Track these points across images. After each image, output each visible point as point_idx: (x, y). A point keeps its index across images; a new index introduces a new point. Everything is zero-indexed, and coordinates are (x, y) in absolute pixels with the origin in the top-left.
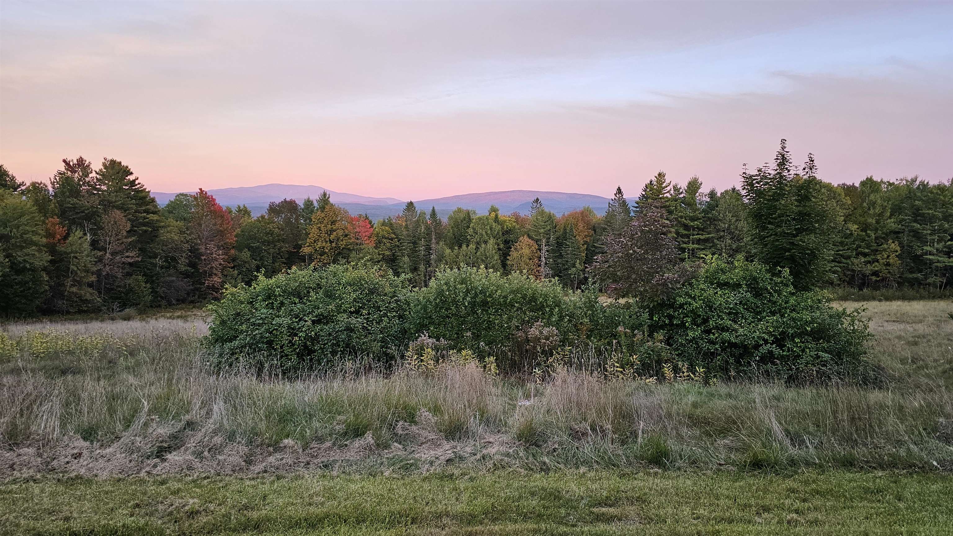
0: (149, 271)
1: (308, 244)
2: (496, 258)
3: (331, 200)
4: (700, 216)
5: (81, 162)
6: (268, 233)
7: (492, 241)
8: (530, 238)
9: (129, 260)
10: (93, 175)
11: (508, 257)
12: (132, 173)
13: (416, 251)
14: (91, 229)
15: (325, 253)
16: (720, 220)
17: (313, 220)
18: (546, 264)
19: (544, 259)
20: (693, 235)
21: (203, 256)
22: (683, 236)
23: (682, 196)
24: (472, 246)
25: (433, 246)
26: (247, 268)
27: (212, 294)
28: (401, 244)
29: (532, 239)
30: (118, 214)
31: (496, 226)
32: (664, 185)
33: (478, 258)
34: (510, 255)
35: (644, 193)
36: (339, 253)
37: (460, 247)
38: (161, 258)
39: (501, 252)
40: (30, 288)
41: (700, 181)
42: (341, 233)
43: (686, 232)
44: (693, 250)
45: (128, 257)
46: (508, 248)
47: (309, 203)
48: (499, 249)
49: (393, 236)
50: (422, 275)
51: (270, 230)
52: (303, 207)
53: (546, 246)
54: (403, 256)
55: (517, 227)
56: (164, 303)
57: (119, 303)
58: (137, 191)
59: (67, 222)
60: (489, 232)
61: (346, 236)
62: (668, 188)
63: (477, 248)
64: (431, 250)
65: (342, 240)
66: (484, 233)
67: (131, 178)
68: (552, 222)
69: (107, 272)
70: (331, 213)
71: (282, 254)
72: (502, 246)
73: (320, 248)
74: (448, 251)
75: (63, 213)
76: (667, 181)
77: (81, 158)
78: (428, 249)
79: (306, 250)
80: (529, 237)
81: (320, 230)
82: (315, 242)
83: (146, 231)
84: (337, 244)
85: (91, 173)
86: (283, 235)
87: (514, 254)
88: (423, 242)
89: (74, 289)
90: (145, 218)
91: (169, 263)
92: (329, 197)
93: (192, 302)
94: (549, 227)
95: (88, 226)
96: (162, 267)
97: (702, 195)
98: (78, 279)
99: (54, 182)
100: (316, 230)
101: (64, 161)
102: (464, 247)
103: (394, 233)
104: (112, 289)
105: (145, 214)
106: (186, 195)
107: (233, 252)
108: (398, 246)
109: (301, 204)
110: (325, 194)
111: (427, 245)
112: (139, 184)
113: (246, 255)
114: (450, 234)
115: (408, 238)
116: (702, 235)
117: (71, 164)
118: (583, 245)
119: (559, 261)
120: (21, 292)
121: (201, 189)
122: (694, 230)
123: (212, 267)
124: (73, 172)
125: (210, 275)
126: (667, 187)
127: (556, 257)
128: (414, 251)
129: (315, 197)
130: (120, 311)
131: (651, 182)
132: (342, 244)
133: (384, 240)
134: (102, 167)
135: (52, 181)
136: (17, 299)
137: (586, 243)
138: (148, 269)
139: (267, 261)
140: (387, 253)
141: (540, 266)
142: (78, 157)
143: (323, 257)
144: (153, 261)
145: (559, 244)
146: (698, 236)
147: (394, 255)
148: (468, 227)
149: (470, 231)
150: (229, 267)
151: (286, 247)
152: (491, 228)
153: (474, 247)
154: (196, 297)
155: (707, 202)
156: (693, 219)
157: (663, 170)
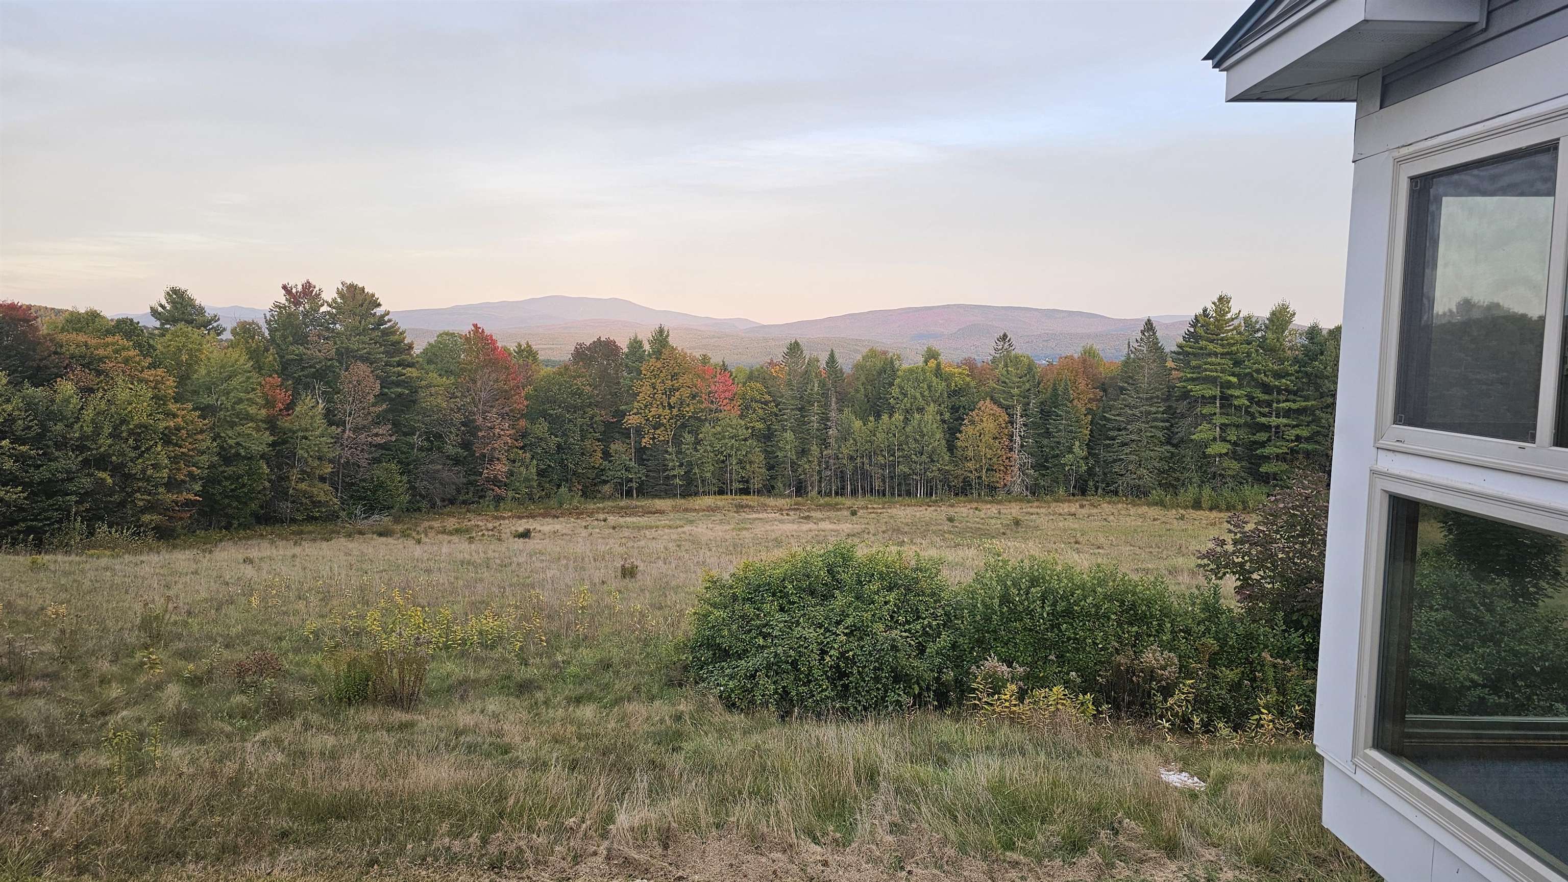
0: (404, 456)
1: (635, 410)
2: (938, 436)
3: (672, 341)
4: (1291, 370)
5: (308, 287)
6: (575, 394)
7: (932, 408)
8: (995, 403)
9: (379, 440)
10: (325, 308)
11: (958, 435)
12: (379, 305)
13: (804, 423)
14: (323, 393)
15: (663, 425)
16: (1327, 377)
17: (644, 372)
18: (1022, 446)
19: (1018, 439)
20: (1278, 402)
21: (481, 431)
22: (1259, 403)
23: (1259, 335)
24: (898, 417)
25: (833, 414)
26: (543, 449)
27: (493, 490)
28: (780, 411)
29: (1000, 405)
30: (361, 369)
31: (937, 384)
32: (1229, 316)
33: (907, 437)
34: (961, 432)
35: (1192, 330)
36: (684, 426)
37: (878, 416)
38: (420, 436)
39: (946, 426)
40: (244, 485)
41: (1291, 310)
42: (687, 393)
43: (1266, 397)
44: (1277, 427)
45: (377, 435)
46: (956, 420)
47: (636, 345)
48: (944, 421)
49: (768, 397)
50: (816, 463)
51: (578, 389)
52: (626, 350)
53: (1022, 416)
54: (785, 430)
55: (973, 384)
56: (424, 504)
57: (364, 505)
58: (386, 333)
59: (290, 382)
60: (926, 393)
61: (694, 397)
62: (1236, 322)
63: (906, 420)
64: (828, 420)
65: (688, 405)
66: (918, 395)
67: (379, 311)
68: (1034, 376)
69: (348, 459)
70: (672, 362)
71: (595, 426)
72: (947, 416)
73: (653, 416)
74: (858, 424)
75: (285, 369)
76: (1234, 311)
77: (308, 282)
78: (824, 419)
79: (632, 420)
80: (994, 401)
81: (654, 388)
82: (646, 406)
83: (400, 395)
84: (679, 410)
85: (322, 305)
86: (597, 395)
87: (968, 430)
88: (815, 408)
89: (303, 486)
90: (399, 374)
91: (431, 442)
92: (667, 336)
93: (464, 502)
94: (1027, 386)
95: (320, 387)
96: (421, 449)
97: (1293, 333)
98: (309, 470)
99: (271, 321)
100: (648, 387)
101: (284, 287)
102: (885, 417)
103: (769, 393)
104: (353, 484)
105: (400, 368)
106: (452, 335)
107: (523, 423)
108: (776, 415)
109: (623, 345)
110: (661, 331)
111: (823, 413)
112: (390, 321)
113: (541, 428)
114: (861, 396)
115: (792, 402)
116: (1294, 401)
117: (294, 291)
118: (1085, 415)
119: (1045, 442)
120: (232, 490)
121: (475, 326)
122: (1278, 393)
123: (494, 449)
124: (297, 303)
125: (491, 461)
126: (1233, 319)
127: (1039, 435)
128: (802, 422)
129: (646, 336)
130: (366, 518)
131: (1205, 310)
132: (689, 411)
133: (754, 405)
134: (336, 296)
135: (268, 318)
136: (227, 501)
137: (1090, 411)
138: (403, 453)
139: (572, 437)
140: (759, 425)
141: (1011, 450)
142: (304, 281)
143: (658, 432)
144: (409, 439)
145: (1045, 414)
146: (1288, 404)
147: (769, 429)
148: (891, 384)
149: (895, 391)
150: (517, 448)
151: (602, 415)
152: (929, 387)
153: (901, 418)
154: (471, 494)
155: (1303, 346)
156: (1278, 375)
157: (1227, 292)
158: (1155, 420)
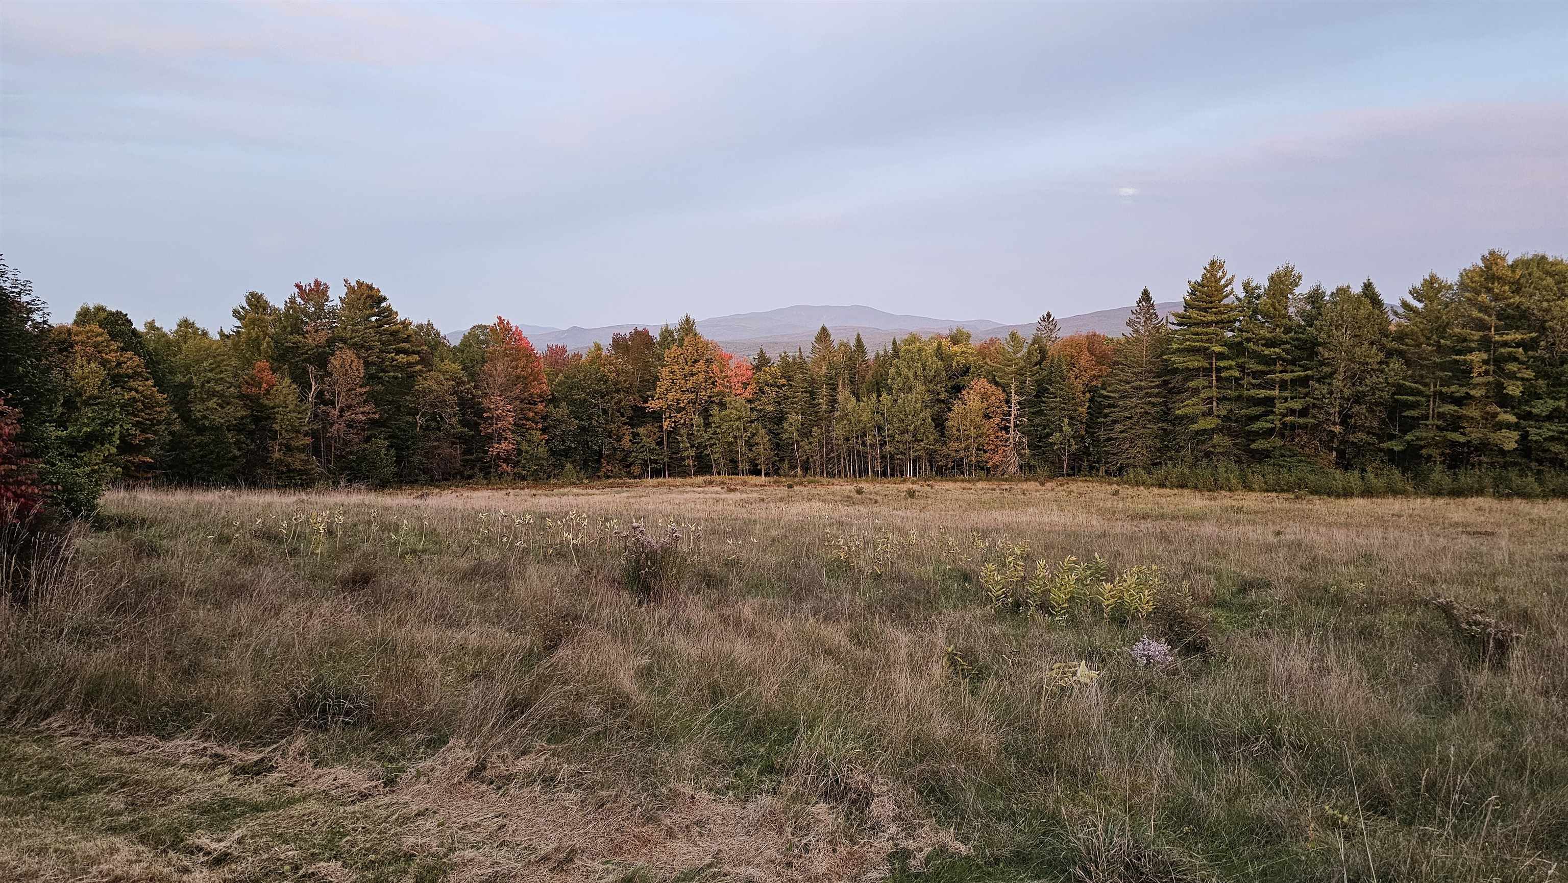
2: (926, 415)
3: (698, 329)
5: (316, 284)
6: (600, 380)
7: (919, 388)
8: (990, 382)
9: (362, 417)
11: (948, 415)
12: (385, 299)
14: (316, 376)
15: (682, 409)
17: (666, 359)
18: (1018, 425)
19: (1012, 418)
20: (1273, 373)
21: (487, 412)
22: (1255, 374)
25: (839, 396)
27: (501, 467)
28: (792, 394)
29: (997, 383)
30: (349, 355)
32: (1223, 282)
34: (951, 411)
38: (423, 416)
39: (944, 406)
41: (1296, 272)
42: (701, 377)
45: (362, 413)
47: (667, 334)
48: (940, 401)
49: (784, 381)
51: (605, 375)
52: (657, 339)
53: (1019, 395)
54: (793, 413)
58: (390, 323)
60: (920, 373)
61: (711, 382)
63: (894, 400)
65: (704, 389)
66: (911, 375)
67: (385, 305)
70: (692, 349)
71: (622, 410)
72: (944, 396)
75: (283, 355)
76: (1230, 275)
77: (319, 280)
78: (832, 401)
79: (653, 405)
80: (990, 379)
84: (698, 394)
85: (331, 299)
86: (625, 381)
87: (958, 409)
88: (824, 390)
90: (393, 360)
91: (438, 422)
92: (693, 324)
93: (470, 477)
94: (1024, 363)
95: (316, 371)
96: (424, 428)
97: (1298, 298)
101: (298, 286)
103: (787, 378)
105: (394, 355)
107: (540, 406)
108: (789, 398)
109: (656, 334)
110: (687, 320)
111: (831, 395)
112: (396, 313)
113: (562, 412)
116: (1291, 372)
117: (306, 289)
118: (1084, 393)
119: (1038, 420)
121: (500, 318)
122: (1273, 363)
123: (500, 429)
124: (309, 300)
126: (1227, 286)
127: (1032, 413)
128: (811, 405)
129: (676, 324)
133: (769, 388)
134: (347, 292)
137: (1088, 389)
138: (401, 430)
140: (770, 408)
141: (1006, 428)
142: (314, 279)
143: (679, 415)
144: (410, 418)
145: (1041, 391)
146: (1284, 374)
147: (781, 411)
149: (893, 370)
150: (535, 429)
151: (632, 399)
153: (892, 398)
154: (477, 470)
155: (1304, 311)
156: (1271, 343)
157: (1220, 256)
158: (1148, 395)
